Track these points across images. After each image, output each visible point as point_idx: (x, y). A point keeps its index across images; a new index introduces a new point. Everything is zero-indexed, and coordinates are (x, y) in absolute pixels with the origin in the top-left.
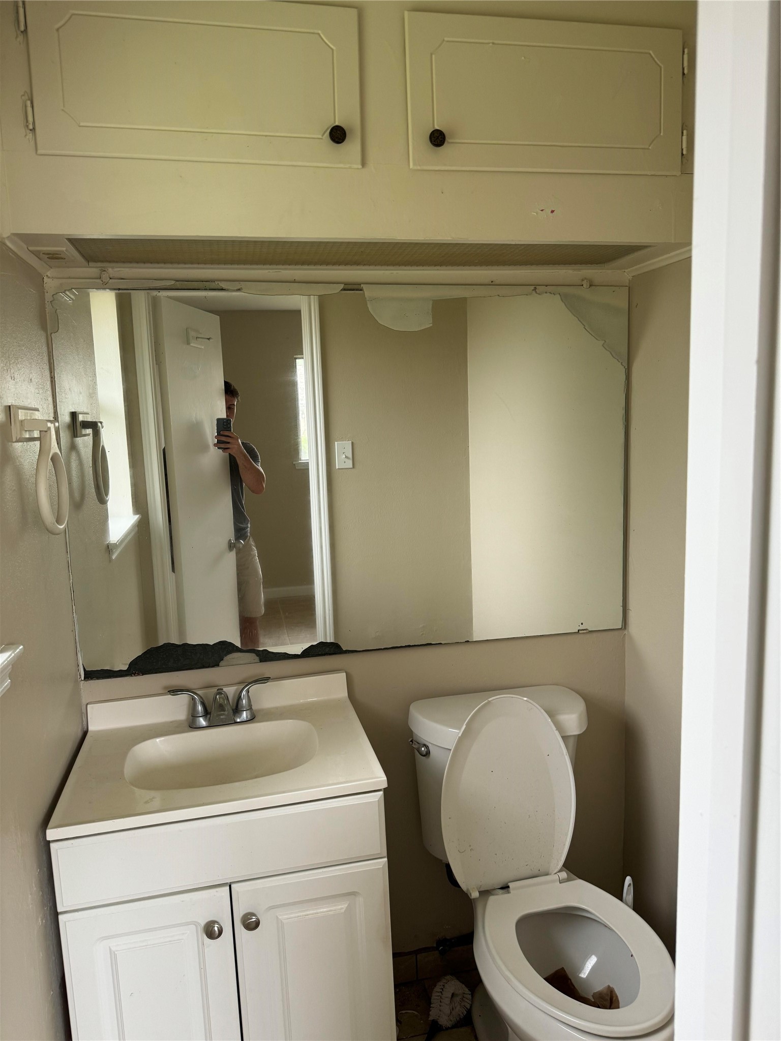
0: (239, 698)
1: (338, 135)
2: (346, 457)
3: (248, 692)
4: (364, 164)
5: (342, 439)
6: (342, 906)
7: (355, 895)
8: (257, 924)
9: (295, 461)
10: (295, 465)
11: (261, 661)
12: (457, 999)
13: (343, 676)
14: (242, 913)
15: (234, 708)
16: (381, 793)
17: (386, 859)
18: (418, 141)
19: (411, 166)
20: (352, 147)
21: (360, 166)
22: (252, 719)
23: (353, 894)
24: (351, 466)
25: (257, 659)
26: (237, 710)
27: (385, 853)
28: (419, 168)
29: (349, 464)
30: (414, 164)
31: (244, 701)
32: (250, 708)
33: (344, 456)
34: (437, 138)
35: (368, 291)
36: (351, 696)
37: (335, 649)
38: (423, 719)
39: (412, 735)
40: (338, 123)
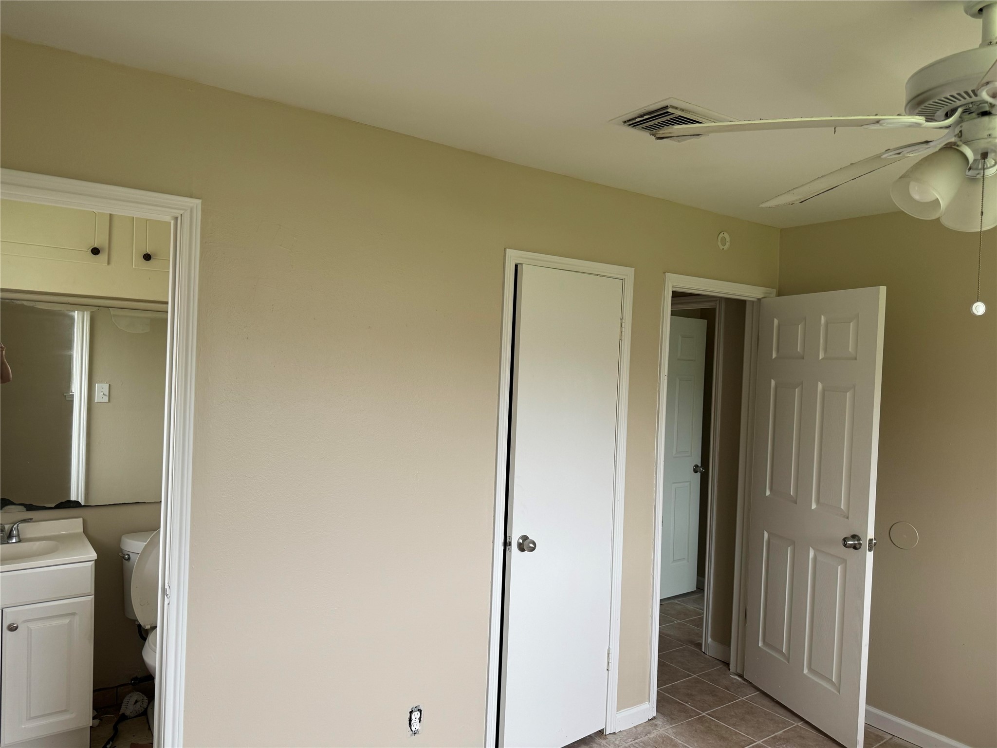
0: (11, 530)
1: (96, 251)
2: (104, 394)
3: (18, 526)
4: (109, 263)
5: (101, 382)
6: (66, 621)
7: (74, 615)
8: (16, 628)
9: (66, 393)
10: (65, 396)
11: (27, 510)
12: (139, 704)
13: (82, 519)
14: (8, 623)
15: (8, 535)
16: (93, 562)
17: (93, 596)
18: (138, 259)
19: (134, 267)
20: (103, 257)
21: (106, 265)
22: (20, 541)
23: (73, 614)
24: (107, 401)
25: (25, 509)
26: (10, 536)
27: (93, 592)
28: (137, 268)
29: (106, 399)
30: (135, 266)
31: (15, 532)
32: (18, 535)
33: (102, 394)
34: (147, 257)
35: (112, 311)
36: (85, 531)
37: (76, 504)
38: (128, 540)
39: (121, 550)
40: (96, 246)
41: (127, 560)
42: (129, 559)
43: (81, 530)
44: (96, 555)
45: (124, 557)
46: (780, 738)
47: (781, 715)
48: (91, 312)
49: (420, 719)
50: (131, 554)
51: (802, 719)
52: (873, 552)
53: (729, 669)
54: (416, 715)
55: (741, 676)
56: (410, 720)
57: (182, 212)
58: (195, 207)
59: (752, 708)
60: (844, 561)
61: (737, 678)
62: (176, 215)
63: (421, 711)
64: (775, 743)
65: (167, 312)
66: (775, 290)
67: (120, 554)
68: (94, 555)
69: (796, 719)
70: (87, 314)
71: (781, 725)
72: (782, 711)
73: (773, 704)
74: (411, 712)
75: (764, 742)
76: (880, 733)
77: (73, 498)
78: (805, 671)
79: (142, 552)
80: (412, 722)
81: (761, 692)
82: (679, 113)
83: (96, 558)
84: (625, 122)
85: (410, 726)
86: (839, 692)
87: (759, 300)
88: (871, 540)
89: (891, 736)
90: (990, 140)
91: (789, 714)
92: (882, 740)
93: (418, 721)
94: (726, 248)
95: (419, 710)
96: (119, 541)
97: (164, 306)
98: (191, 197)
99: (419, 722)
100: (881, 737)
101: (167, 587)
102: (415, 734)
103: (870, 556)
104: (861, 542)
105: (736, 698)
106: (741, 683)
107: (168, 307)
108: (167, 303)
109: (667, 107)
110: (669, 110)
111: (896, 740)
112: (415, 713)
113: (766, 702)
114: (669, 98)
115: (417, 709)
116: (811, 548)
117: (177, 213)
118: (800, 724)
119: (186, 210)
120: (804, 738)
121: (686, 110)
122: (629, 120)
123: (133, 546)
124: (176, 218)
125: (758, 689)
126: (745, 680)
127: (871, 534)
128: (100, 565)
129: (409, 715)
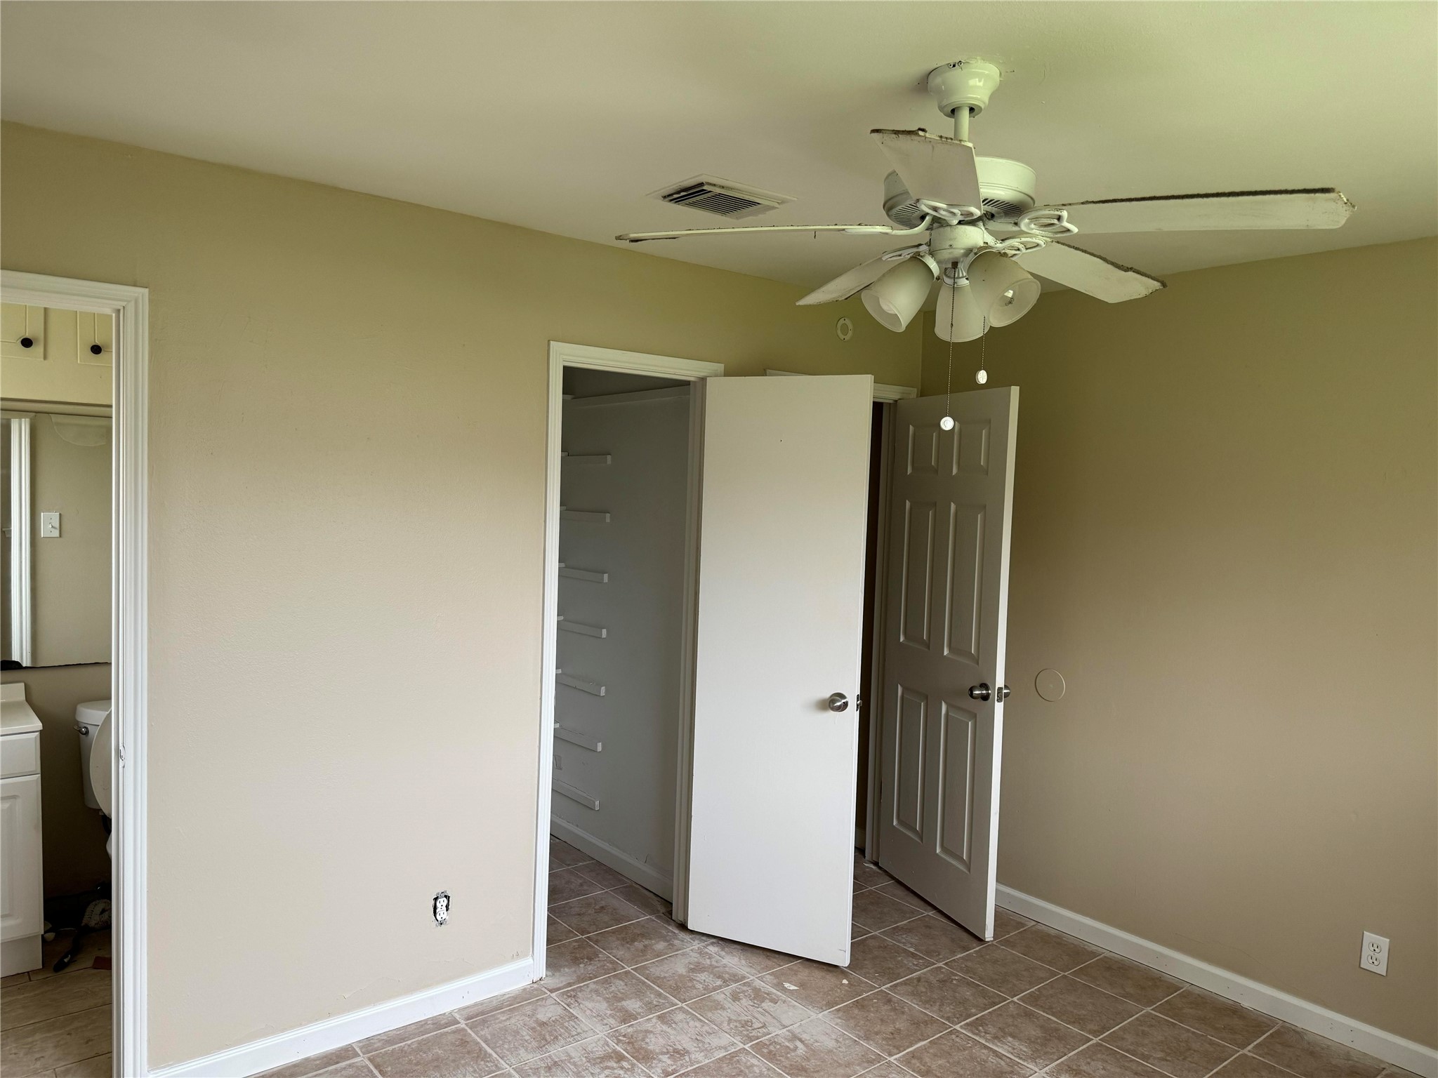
1: (27, 343)
2: (53, 527)
4: (45, 357)
5: (49, 510)
6: (6, 805)
7: (16, 798)
13: (24, 684)
16: (38, 734)
17: (40, 775)
18: (84, 353)
19: (79, 362)
20: (37, 350)
21: (42, 360)
23: (14, 797)
24: (58, 536)
27: (39, 770)
28: (83, 363)
29: (56, 533)
30: (80, 361)
33: (50, 526)
34: (96, 350)
35: (54, 418)
36: (29, 699)
37: (17, 666)
38: (84, 709)
39: (77, 723)
40: (27, 336)
41: (84, 734)
42: (87, 733)
43: (23, 698)
44: (41, 724)
45: (80, 731)
46: (902, 928)
47: (914, 904)
48: (31, 419)
49: (447, 907)
50: (89, 727)
51: (935, 908)
52: (1003, 703)
53: (865, 857)
54: (442, 903)
55: (876, 864)
56: (435, 908)
57: (124, 304)
58: (141, 298)
59: (879, 898)
60: (974, 716)
61: (872, 866)
62: (119, 307)
63: (449, 897)
64: (894, 933)
65: (112, 418)
66: (916, 390)
67: (76, 727)
68: (38, 725)
69: (929, 908)
70: (25, 423)
71: (908, 915)
72: (916, 901)
73: (907, 892)
74: (436, 899)
75: (883, 933)
76: (1023, 920)
77: (15, 657)
78: (938, 850)
79: (102, 724)
80: (437, 911)
81: (896, 881)
82: (718, 191)
83: (41, 728)
84: (665, 197)
85: (435, 916)
86: (969, 871)
87: (896, 401)
88: (1000, 689)
89: (1035, 923)
90: (951, 250)
91: (922, 903)
92: (1023, 927)
93: (445, 908)
94: (847, 338)
95: (447, 897)
96: (74, 711)
97: (108, 409)
98: (135, 285)
99: (447, 910)
100: (1021, 923)
101: (121, 748)
102: (441, 924)
103: (999, 708)
104: (990, 692)
105: (864, 887)
106: (874, 872)
107: (112, 411)
108: (111, 406)
109: (702, 184)
110: (705, 188)
111: (1040, 927)
112: (441, 900)
113: (900, 892)
114: (701, 175)
115: (443, 895)
116: (943, 703)
117: (119, 305)
118: (932, 913)
119: (129, 301)
120: (930, 928)
121: (727, 187)
122: (669, 196)
123: (90, 716)
124: (119, 311)
125: (893, 878)
126: (880, 868)
127: (1000, 681)
128: (46, 738)
129: (433, 902)
